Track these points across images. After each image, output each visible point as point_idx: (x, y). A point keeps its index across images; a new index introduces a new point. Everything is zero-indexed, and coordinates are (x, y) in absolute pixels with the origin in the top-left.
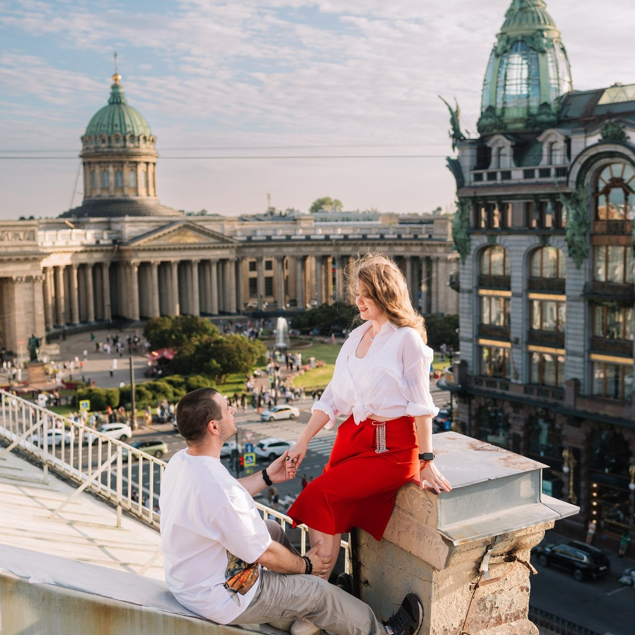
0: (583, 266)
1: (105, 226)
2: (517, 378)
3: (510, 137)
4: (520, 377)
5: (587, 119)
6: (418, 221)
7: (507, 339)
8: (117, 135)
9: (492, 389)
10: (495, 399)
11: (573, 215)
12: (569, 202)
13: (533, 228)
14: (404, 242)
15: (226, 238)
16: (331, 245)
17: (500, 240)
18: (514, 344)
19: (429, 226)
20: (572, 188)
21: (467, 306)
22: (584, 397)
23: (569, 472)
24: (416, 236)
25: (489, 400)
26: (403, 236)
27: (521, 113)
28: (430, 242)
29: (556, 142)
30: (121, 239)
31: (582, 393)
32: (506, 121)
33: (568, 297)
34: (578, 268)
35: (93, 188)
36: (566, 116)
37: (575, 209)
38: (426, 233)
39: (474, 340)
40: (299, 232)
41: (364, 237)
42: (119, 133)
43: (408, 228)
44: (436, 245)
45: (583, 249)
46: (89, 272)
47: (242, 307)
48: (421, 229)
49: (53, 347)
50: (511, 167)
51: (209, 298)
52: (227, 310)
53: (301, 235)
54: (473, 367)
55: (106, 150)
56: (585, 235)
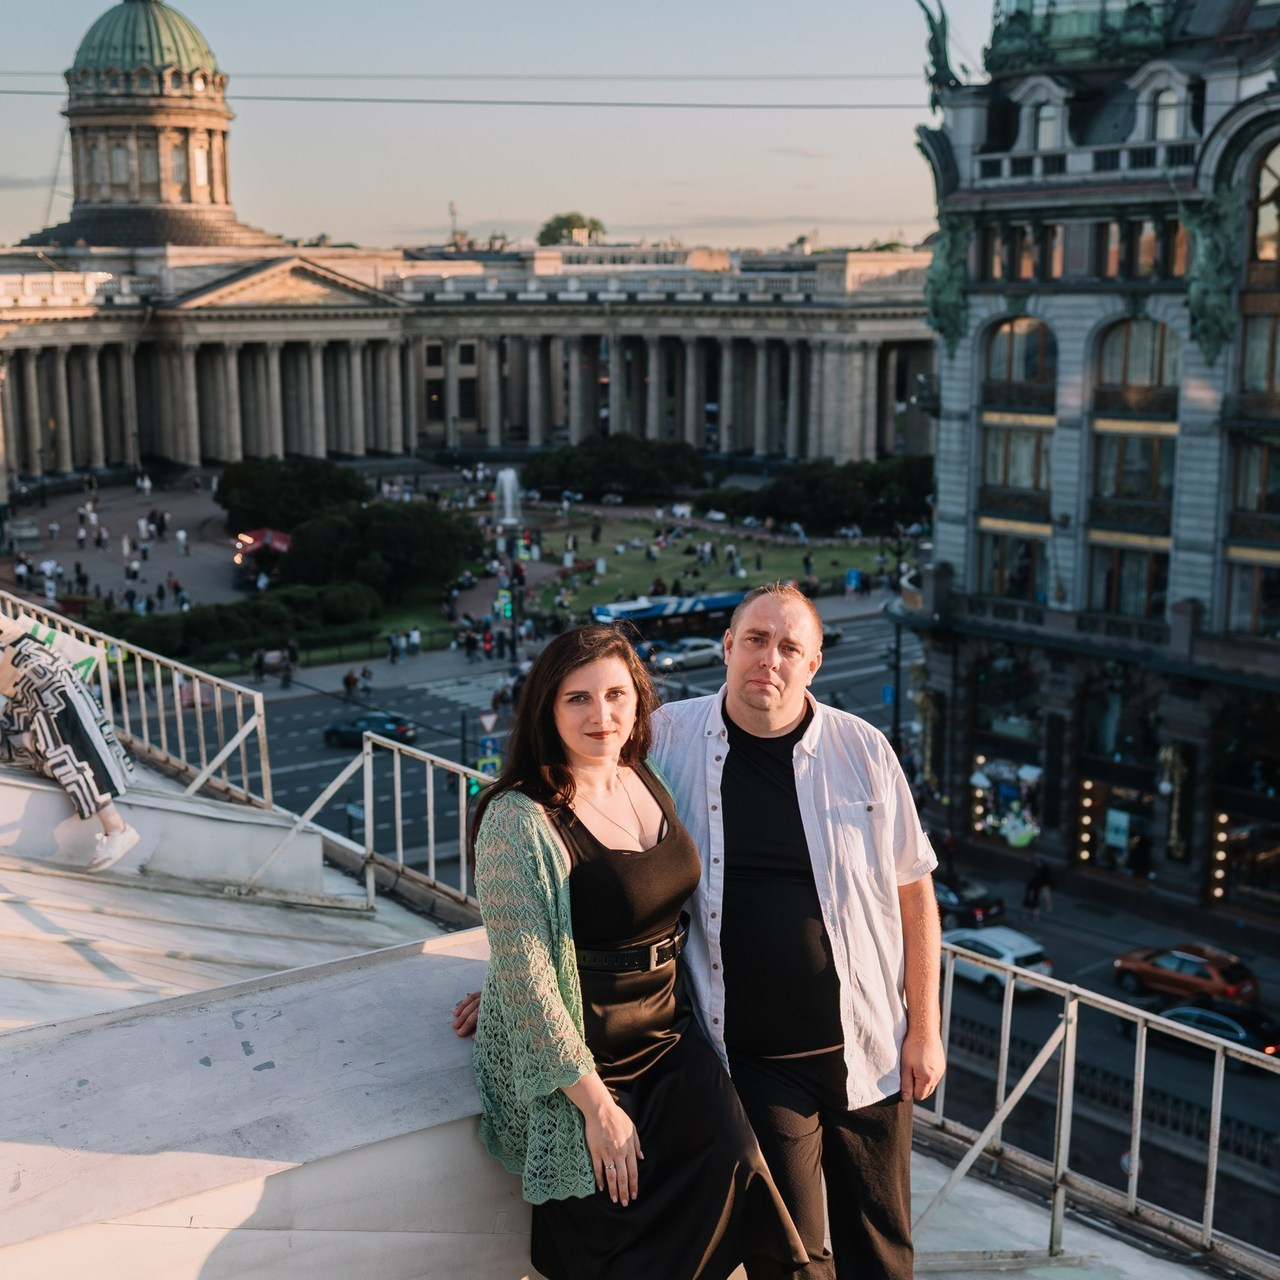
0: (1221, 359)
1: (124, 266)
2: (1062, 598)
3: (1062, 79)
4: (1069, 597)
5: (1232, 38)
6: (780, 266)
7: (1046, 519)
8: (144, 70)
9: (1005, 623)
10: (1014, 644)
11: (1207, 248)
12: (1197, 221)
13: (1111, 280)
14: (752, 309)
15: (381, 296)
16: (601, 314)
17: (1036, 307)
18: (1058, 529)
19: (807, 275)
20: (1205, 189)
21: (956, 447)
22: (1212, 638)
23: (1171, 795)
24: (777, 298)
25: (998, 645)
26: (752, 297)
27: (1087, 29)
28: (807, 310)
29: (1168, 89)
30: (159, 294)
31: (1205, 628)
32: (1054, 45)
33: (1184, 427)
34: (1211, 363)
35: (93, 186)
36: (1184, 33)
37: (1211, 235)
38: (800, 290)
39: (971, 519)
40: (532, 286)
41: (670, 298)
42: (147, 66)
43: (760, 279)
44: (821, 316)
45: (1224, 322)
46: (93, 365)
47: (414, 443)
48: (788, 281)
49: (26, 522)
50: (1063, 146)
51: (345, 421)
52: (384, 447)
53: (538, 291)
54: (965, 576)
55: (120, 101)
56: (1228, 291)
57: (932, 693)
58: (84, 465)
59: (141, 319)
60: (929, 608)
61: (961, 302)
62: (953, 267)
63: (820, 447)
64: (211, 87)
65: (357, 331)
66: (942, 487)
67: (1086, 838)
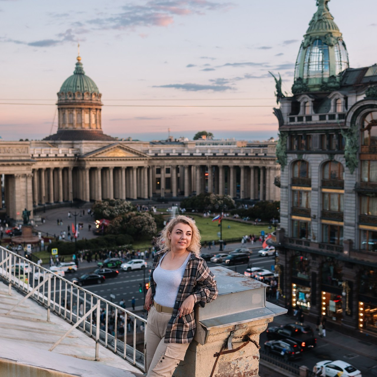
0: (354, 172)
1: (70, 146)
2: (314, 239)
3: (311, 96)
4: (317, 239)
5: (358, 85)
6: (258, 146)
7: (309, 216)
8: (78, 92)
9: (299, 246)
10: (302, 252)
11: (349, 142)
12: (347, 134)
13: (325, 150)
14: (249, 158)
15: (142, 154)
16: (205, 159)
17: (305, 157)
18: (313, 219)
19: (265, 148)
20: (348, 126)
21: (285, 196)
22: (356, 251)
23: (346, 296)
24: (257, 155)
25: (297, 252)
26: (249, 154)
27: (318, 82)
28: (265, 158)
29: (339, 99)
30: (80, 154)
31: (354, 248)
32: (309, 87)
33: (346, 191)
34: (352, 173)
35: (64, 123)
36: (345, 84)
37: (350, 138)
38: (263, 152)
39: (289, 216)
40: (186, 151)
41: (226, 155)
42: (80, 91)
43: (252, 149)
44: (269, 160)
45: (355, 162)
46: (61, 173)
47: (151, 195)
48: (260, 150)
49: (38, 216)
50: (312, 114)
51: (131, 189)
52: (142, 197)
53: (188, 153)
54: (288, 232)
55: (72, 101)
56: (356, 154)
57: (279, 265)
58: (57, 201)
59: (74, 160)
60: (278, 241)
61: (285, 156)
62: (282, 146)
63: (269, 197)
64: (97, 97)
65: (135, 164)
66: (281, 207)
67: (324, 308)
